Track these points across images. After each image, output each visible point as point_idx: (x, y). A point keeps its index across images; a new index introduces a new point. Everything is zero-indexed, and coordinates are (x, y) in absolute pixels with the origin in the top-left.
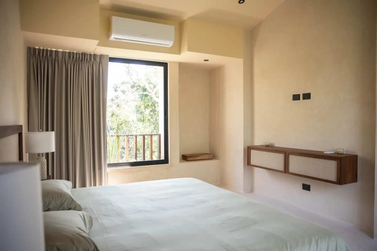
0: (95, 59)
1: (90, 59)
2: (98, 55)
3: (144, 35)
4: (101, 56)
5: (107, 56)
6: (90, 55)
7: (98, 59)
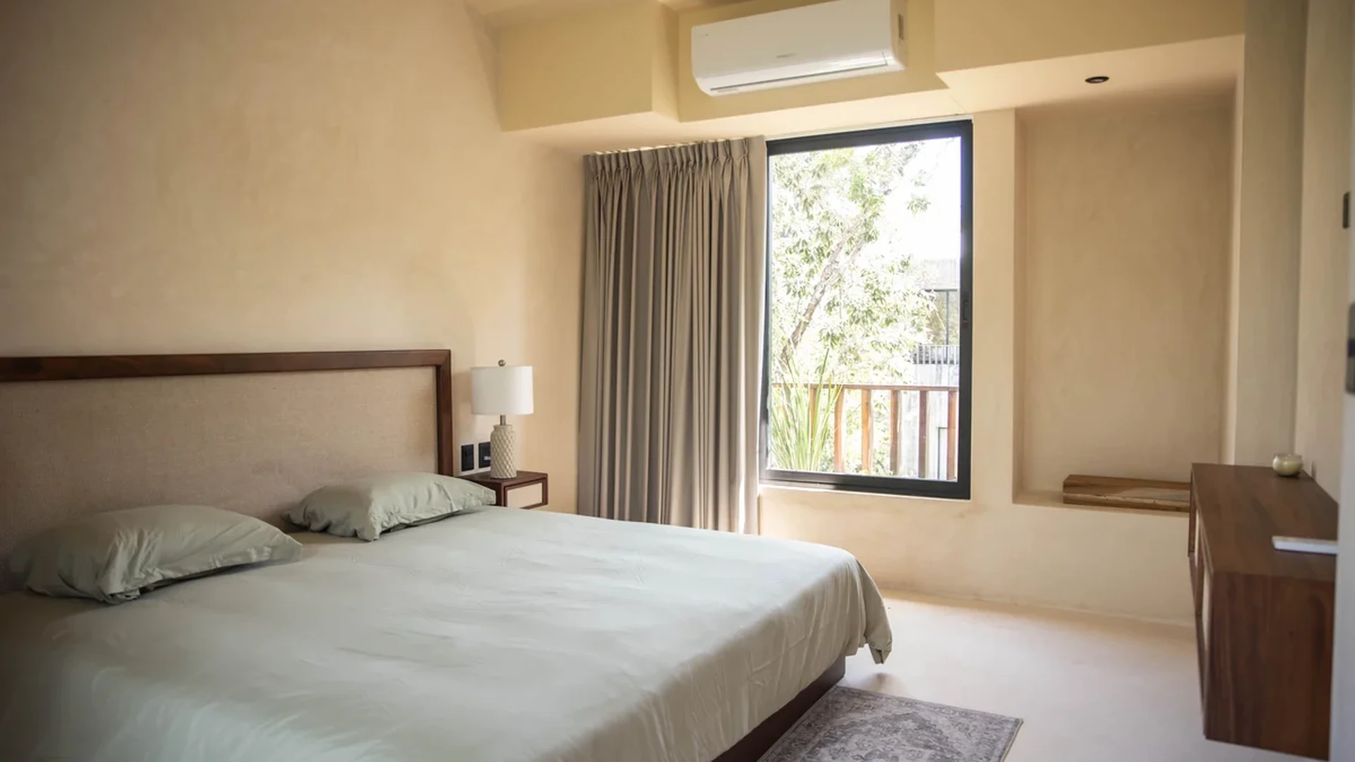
0: (729, 156)
1: (716, 157)
2: (733, 141)
3: (785, 57)
4: (746, 142)
5: (761, 137)
6: (715, 145)
7: (736, 153)
